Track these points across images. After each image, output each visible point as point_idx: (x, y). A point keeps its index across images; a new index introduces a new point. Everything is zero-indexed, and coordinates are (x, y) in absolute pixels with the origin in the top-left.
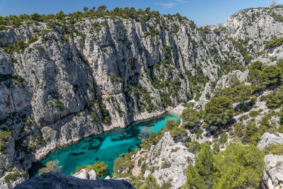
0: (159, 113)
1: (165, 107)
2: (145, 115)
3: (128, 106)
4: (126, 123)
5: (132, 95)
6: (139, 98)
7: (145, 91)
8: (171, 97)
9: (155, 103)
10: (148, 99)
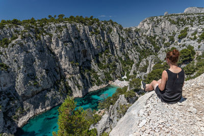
0: (104, 86)
1: (108, 82)
2: (95, 88)
3: (83, 82)
4: (83, 94)
5: (86, 75)
6: (90, 77)
7: (94, 71)
8: (111, 75)
9: (101, 79)
10: (96, 77)
